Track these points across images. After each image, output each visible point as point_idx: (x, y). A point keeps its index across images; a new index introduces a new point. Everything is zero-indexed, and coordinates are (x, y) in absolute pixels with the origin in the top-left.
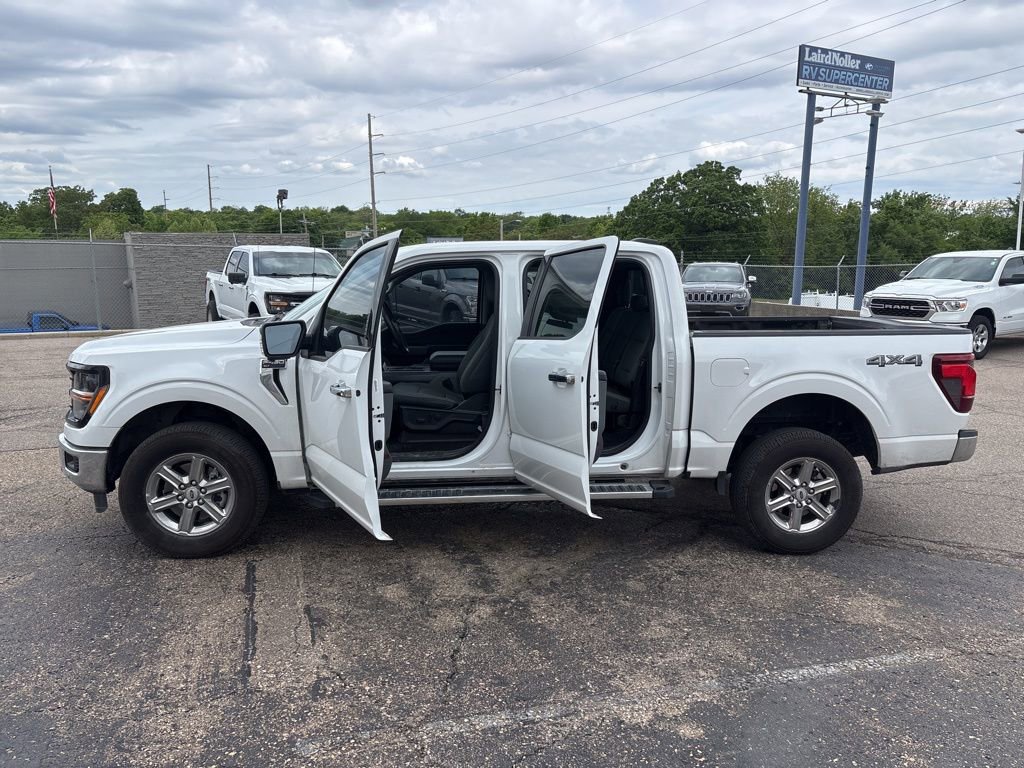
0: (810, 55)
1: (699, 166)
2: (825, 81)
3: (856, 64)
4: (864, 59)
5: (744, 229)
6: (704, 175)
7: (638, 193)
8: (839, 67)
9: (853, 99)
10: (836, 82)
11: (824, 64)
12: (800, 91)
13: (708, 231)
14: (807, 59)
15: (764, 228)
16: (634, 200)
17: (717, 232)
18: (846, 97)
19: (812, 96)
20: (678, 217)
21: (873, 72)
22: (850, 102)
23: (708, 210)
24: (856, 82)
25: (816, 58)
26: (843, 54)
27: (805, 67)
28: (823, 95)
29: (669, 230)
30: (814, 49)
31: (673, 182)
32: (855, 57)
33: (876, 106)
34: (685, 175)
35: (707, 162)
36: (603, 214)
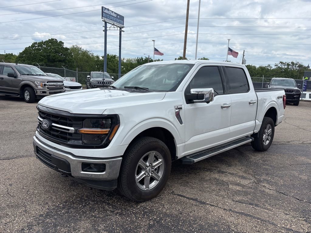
0: (105, 10)
1: (49, 40)
2: (108, 19)
3: (115, 15)
4: (118, 15)
5: (67, 62)
6: (51, 43)
7: (28, 46)
8: (112, 15)
9: (116, 26)
10: (111, 20)
11: (108, 14)
12: (103, 21)
13: (55, 62)
14: (104, 11)
15: (73, 62)
16: (26, 48)
17: (57, 62)
18: (114, 25)
19: (106, 23)
20: (44, 56)
21: (119, 19)
22: (115, 27)
23: (55, 54)
24: (115, 21)
25: (106, 11)
26: (112, 12)
27: (104, 14)
28: (109, 23)
29: (41, 60)
30: (105, 9)
31: (41, 44)
32: (115, 13)
33: (121, 28)
34: (45, 42)
35: (52, 39)
36: (9, 53)
